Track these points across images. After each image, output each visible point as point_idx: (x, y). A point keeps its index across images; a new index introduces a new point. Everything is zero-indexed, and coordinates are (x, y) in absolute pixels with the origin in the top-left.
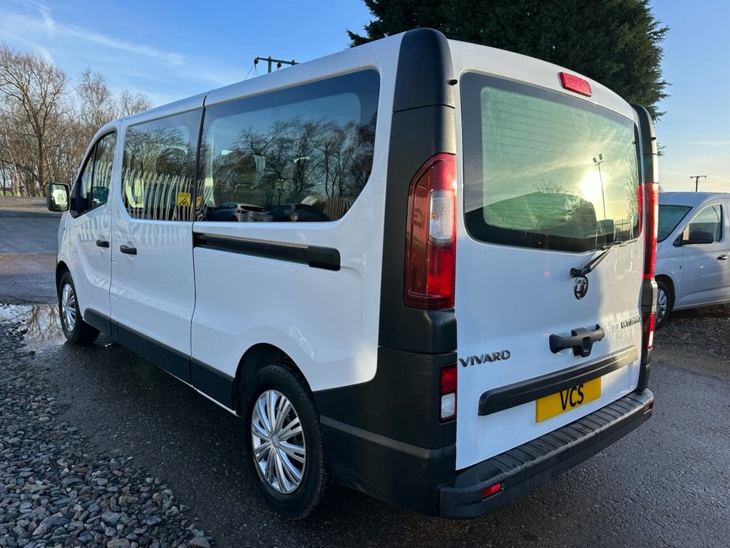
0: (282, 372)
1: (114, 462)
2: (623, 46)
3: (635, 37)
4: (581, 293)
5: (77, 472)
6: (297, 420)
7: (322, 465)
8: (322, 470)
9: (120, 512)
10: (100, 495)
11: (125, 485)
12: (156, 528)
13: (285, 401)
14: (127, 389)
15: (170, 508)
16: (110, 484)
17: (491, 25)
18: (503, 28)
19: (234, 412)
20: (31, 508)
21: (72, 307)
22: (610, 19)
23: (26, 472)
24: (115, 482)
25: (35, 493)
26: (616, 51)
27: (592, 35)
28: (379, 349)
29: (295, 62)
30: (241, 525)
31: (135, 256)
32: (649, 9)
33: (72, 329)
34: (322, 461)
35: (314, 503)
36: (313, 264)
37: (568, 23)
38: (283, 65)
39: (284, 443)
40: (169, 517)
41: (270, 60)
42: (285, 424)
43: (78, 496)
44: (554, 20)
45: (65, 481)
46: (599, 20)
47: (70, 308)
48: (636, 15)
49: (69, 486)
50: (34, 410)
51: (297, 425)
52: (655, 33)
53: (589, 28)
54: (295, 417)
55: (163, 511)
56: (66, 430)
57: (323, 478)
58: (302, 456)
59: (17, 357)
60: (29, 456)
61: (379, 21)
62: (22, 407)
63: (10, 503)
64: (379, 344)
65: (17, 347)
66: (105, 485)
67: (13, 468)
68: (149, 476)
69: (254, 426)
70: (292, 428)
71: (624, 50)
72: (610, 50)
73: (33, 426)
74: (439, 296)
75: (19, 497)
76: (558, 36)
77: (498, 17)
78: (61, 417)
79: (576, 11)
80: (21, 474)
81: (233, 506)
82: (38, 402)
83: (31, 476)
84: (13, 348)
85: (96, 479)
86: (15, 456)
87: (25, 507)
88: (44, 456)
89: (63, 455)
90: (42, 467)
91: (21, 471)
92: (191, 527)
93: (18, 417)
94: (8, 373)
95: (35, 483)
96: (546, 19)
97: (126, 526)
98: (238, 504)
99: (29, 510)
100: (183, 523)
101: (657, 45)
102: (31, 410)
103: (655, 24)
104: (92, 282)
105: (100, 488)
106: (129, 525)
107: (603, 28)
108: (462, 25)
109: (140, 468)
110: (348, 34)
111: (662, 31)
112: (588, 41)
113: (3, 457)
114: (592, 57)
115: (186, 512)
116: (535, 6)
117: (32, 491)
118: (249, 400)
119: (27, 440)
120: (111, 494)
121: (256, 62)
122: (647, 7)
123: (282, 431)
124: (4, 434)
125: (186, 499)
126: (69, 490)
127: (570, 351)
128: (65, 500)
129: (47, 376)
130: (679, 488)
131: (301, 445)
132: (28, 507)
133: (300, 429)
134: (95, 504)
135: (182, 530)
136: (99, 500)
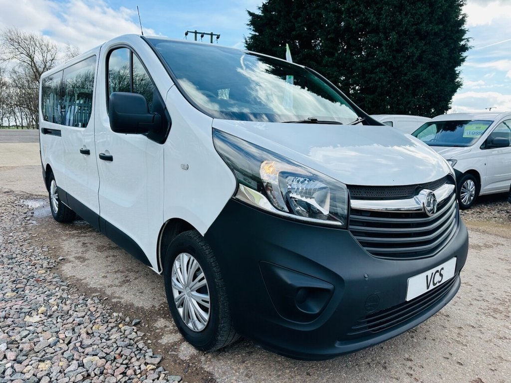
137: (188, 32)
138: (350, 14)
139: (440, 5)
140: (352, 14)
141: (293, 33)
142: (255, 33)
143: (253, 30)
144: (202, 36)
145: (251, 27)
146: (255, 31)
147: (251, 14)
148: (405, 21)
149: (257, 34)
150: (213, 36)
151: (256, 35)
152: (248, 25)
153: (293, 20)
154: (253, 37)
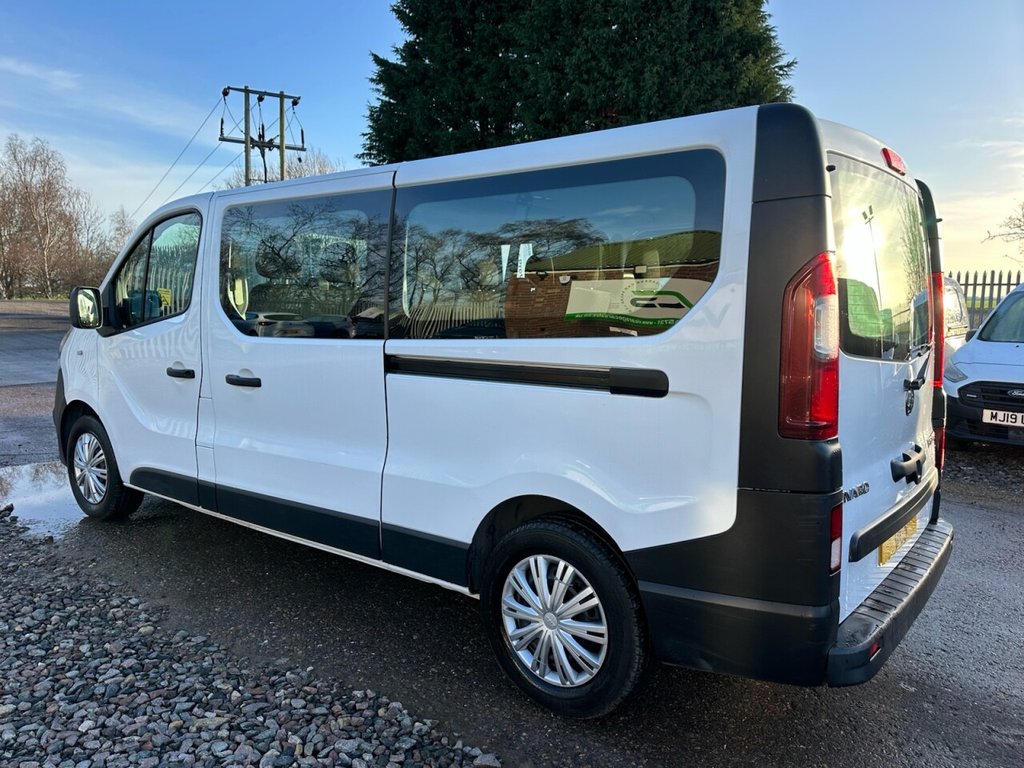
0: (559, 530)
1: (293, 676)
2: (746, 85)
3: (759, 73)
4: (908, 409)
5: (253, 695)
6: (589, 590)
7: (638, 644)
8: (638, 651)
9: (350, 738)
10: (309, 722)
11: (332, 704)
12: (416, 753)
13: (566, 568)
14: (234, 578)
15: (413, 725)
16: (311, 706)
17: (579, 52)
18: (594, 57)
19: (465, 590)
20: (227, 749)
21: (98, 466)
22: (729, 49)
23: (182, 703)
24: (317, 703)
25: (218, 728)
26: (739, 90)
27: (709, 69)
28: (739, 492)
29: (285, 94)
30: (519, 734)
31: (257, 389)
32: (773, 38)
33: (99, 499)
34: (637, 639)
35: (626, 693)
36: (615, 390)
37: (679, 52)
38: (266, 97)
39: (568, 622)
40: (421, 737)
41: (247, 91)
42: (568, 597)
43: (280, 726)
44: (661, 47)
45: (249, 709)
46: (717, 50)
47: (94, 468)
48: (760, 45)
49: (258, 713)
50: (122, 618)
51: (591, 597)
52: (781, 68)
53: (704, 60)
54: (585, 586)
55: (408, 730)
56: (190, 641)
57: (640, 659)
58: (601, 635)
59: (31, 545)
60: (169, 683)
61: (415, 41)
62: (99, 616)
63: (195, 746)
64: (739, 486)
65: (18, 532)
66: (304, 707)
67: (160, 700)
68: (353, 689)
69: (506, 603)
70: (582, 602)
71: (747, 88)
72: (731, 88)
73: (139, 641)
74: (825, 423)
75: (200, 737)
76: (666, 69)
77: (587, 42)
78: (167, 625)
79: (687, 36)
80: (178, 707)
81: (491, 712)
82: (118, 606)
83: (193, 707)
84: (13, 534)
85: (288, 701)
86: (150, 684)
87: (219, 748)
88: (192, 679)
89: (214, 675)
90: (199, 693)
91: (176, 703)
92: (459, 744)
93: (108, 631)
94: (36, 570)
95: (204, 717)
96: (650, 47)
97: (374, 755)
98: (496, 709)
99: (229, 752)
100: (444, 741)
101: (784, 82)
102: (116, 620)
103: (780, 56)
104: (153, 428)
105: (302, 711)
106: (378, 752)
107: (721, 61)
108: (538, 51)
109: (334, 680)
110: (372, 58)
111: (789, 66)
112: (705, 77)
113: (133, 686)
114: (710, 98)
115: (437, 727)
116: (635, 29)
117: (214, 727)
118: (498, 571)
119: (147, 661)
120: (322, 719)
121: (225, 93)
122: (773, 34)
123: (562, 607)
124: (107, 656)
125: (423, 712)
126: (261, 719)
127: (904, 479)
128: (267, 733)
129: (98, 569)
130: (983, 632)
131: (598, 621)
132: (224, 747)
133: (595, 601)
134: (313, 733)
135: (450, 751)
136: (313, 726)
137: (229, 88)
138: (581, 75)
140: (585, 77)
142: (387, 99)
143: (384, 94)
144: (260, 99)
145: (379, 87)
146: (388, 94)
147: (378, 60)
149: (393, 101)
150: (286, 100)
151: (389, 102)
152: (372, 80)
154: (383, 107)
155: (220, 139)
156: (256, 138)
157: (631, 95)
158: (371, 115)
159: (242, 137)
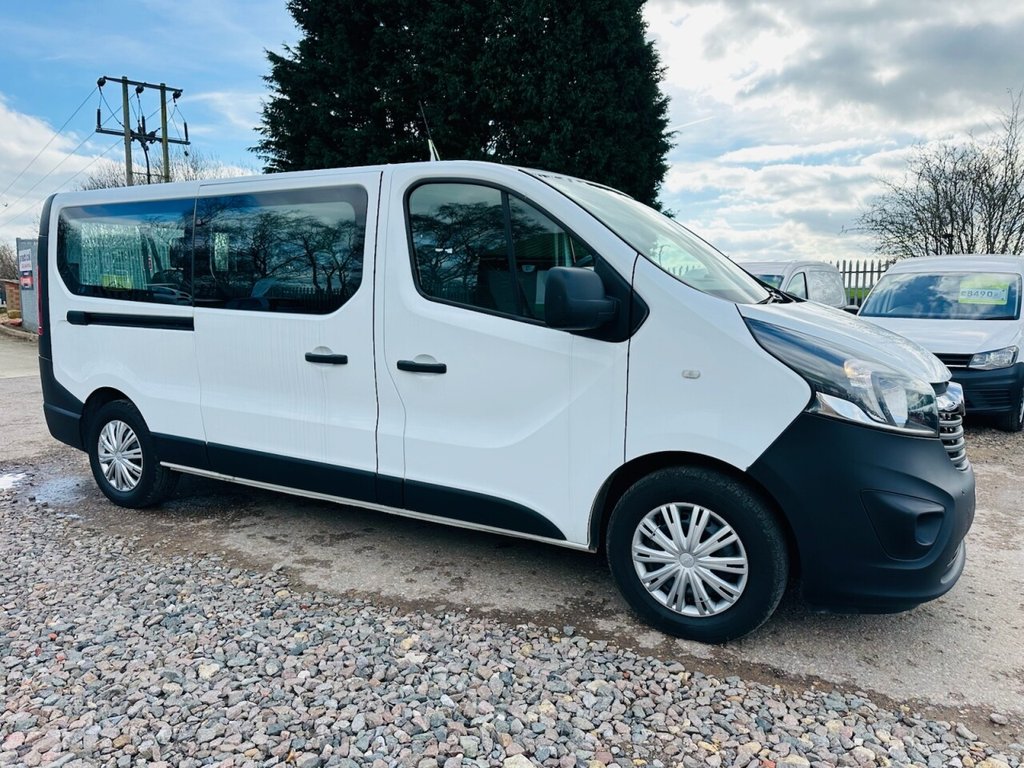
29: (166, 86)
38: (145, 88)
41: (125, 82)
61: (311, 40)
107: (611, 70)
110: (266, 55)
121: (101, 83)
137: (105, 78)
139: (632, 78)
141: (375, 104)
142: (281, 96)
143: (278, 91)
144: (139, 90)
145: (272, 84)
146: (283, 92)
147: (273, 57)
148: (582, 103)
149: (286, 97)
150: (167, 92)
151: (282, 100)
152: (266, 78)
153: (371, 79)
154: (277, 104)
155: (97, 131)
156: (137, 131)
157: (535, 101)
158: (266, 111)
159: (122, 129)
